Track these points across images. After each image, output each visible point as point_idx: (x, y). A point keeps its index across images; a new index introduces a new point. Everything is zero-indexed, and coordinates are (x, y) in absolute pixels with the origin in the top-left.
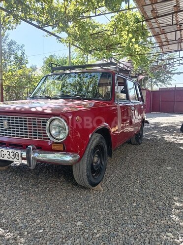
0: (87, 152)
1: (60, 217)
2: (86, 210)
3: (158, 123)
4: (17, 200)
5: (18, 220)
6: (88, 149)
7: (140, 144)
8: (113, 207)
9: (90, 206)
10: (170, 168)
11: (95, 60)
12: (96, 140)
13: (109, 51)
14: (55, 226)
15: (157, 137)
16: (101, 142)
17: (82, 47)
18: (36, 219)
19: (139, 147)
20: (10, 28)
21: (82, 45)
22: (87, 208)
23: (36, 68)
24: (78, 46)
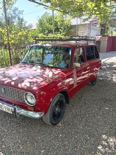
0: (50, 108)
1: (34, 145)
2: (49, 142)
3: (112, 63)
4: (12, 131)
5: (11, 146)
6: (50, 106)
7: (94, 85)
8: (64, 141)
9: (51, 138)
10: (107, 108)
11: (71, 18)
12: (56, 100)
13: (81, 12)
14: (30, 152)
15: (108, 78)
16: (61, 99)
17: (62, 10)
18: (20, 146)
19: (93, 88)
20: (12, 3)
21: (62, 9)
22: (50, 140)
23: (32, 26)
24: (59, 9)
